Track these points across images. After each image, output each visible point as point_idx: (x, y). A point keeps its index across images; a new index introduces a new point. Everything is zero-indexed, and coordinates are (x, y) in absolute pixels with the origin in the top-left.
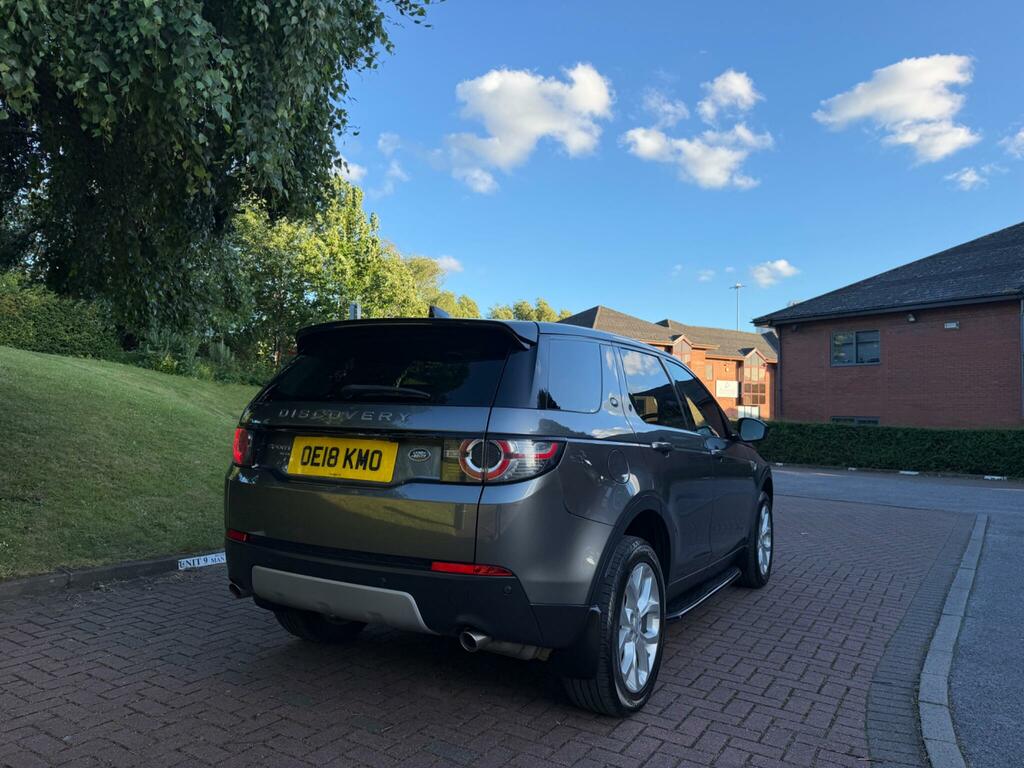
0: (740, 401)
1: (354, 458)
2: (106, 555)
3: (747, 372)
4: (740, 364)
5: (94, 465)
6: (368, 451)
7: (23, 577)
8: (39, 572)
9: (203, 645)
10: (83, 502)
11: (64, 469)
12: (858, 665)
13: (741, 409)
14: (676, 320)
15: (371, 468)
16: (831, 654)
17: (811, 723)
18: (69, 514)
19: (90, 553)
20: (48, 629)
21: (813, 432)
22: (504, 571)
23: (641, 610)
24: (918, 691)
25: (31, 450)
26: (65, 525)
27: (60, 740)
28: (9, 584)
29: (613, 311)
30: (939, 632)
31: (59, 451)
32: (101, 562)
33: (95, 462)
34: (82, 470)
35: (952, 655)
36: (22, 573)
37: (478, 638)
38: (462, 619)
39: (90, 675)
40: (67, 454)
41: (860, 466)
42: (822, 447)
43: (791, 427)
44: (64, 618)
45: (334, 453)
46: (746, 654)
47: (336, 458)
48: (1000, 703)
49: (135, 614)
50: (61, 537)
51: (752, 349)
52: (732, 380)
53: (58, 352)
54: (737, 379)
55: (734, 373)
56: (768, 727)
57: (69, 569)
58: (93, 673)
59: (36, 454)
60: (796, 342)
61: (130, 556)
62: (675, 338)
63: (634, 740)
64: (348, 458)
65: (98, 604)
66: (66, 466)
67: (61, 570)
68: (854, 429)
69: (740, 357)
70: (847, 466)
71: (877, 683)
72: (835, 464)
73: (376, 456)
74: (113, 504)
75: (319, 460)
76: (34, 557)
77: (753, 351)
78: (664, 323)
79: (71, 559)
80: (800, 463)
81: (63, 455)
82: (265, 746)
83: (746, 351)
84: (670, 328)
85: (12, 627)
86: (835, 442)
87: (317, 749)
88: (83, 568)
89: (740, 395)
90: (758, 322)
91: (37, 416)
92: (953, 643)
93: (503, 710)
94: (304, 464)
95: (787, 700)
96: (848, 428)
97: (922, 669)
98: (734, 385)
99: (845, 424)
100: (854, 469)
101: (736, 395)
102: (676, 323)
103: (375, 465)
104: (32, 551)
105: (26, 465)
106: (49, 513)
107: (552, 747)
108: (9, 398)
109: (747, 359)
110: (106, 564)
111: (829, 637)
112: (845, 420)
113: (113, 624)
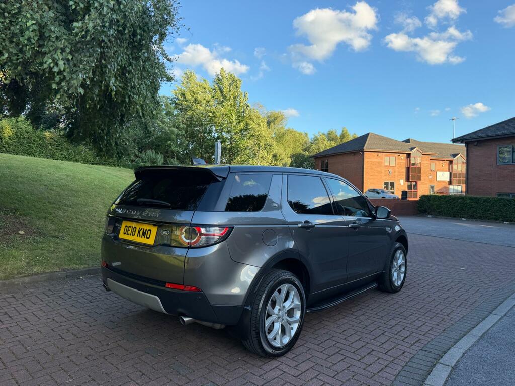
0: (450, 183)
1: (141, 232)
2: (85, 264)
3: (455, 167)
4: (451, 162)
5: (93, 221)
6: (146, 229)
7: (47, 273)
8: (54, 271)
9: (107, 308)
10: (83, 238)
11: (78, 223)
12: (420, 339)
13: (451, 187)
14: (415, 139)
15: (148, 238)
16: (408, 332)
17: (369, 370)
18: (75, 244)
19: (78, 262)
20: (49, 297)
21: (484, 202)
22: (197, 289)
23: (286, 307)
24: (442, 357)
25: (66, 214)
26: (72, 249)
27: (25, 348)
28: (41, 276)
29: (377, 135)
30: (481, 324)
31: (79, 214)
32: (83, 267)
33: (93, 220)
34: (86, 224)
35: (478, 338)
36: (47, 271)
37: (186, 319)
38: (180, 310)
39: (54, 320)
40: (82, 216)
41: (511, 221)
42: (489, 210)
43: (471, 199)
44: (59, 292)
45: (135, 230)
46: (361, 330)
47: (135, 232)
48: (484, 368)
49: (88, 292)
50: (68, 255)
51: (459, 154)
52: (446, 171)
53: (103, 164)
54: (449, 171)
55: (447, 168)
56: (344, 370)
57: (68, 270)
58: (55, 319)
59: (68, 216)
60: (477, 151)
61: (96, 264)
62: (412, 149)
63: (270, 371)
64: (139, 232)
65: (75, 286)
66: (80, 222)
67: (64, 270)
68: (508, 200)
69: (451, 159)
70: (503, 221)
71: (423, 350)
72: (496, 219)
73: (149, 232)
74: (96, 240)
75: (129, 232)
76: (54, 264)
77: (459, 155)
78: (408, 141)
79: (70, 265)
80: (476, 218)
81: (80, 216)
82: (104, 358)
83: (455, 156)
84: (411, 143)
85: (36, 296)
86: (496, 207)
87: (125, 361)
88: (74, 269)
89: (450, 180)
90: (454, 141)
91: (73, 199)
92: (483, 331)
93: (219, 350)
94: (124, 233)
95: (365, 356)
96: (504, 200)
97: (454, 345)
98: (447, 174)
99: (503, 197)
100: (507, 223)
101: (448, 180)
102: (415, 141)
103: (148, 236)
104: (53, 261)
105: (62, 221)
106: (66, 244)
107: (229, 370)
108: (63, 190)
109: (455, 160)
110: (84, 268)
111: (414, 323)
112: (504, 195)
113: (76, 296)
